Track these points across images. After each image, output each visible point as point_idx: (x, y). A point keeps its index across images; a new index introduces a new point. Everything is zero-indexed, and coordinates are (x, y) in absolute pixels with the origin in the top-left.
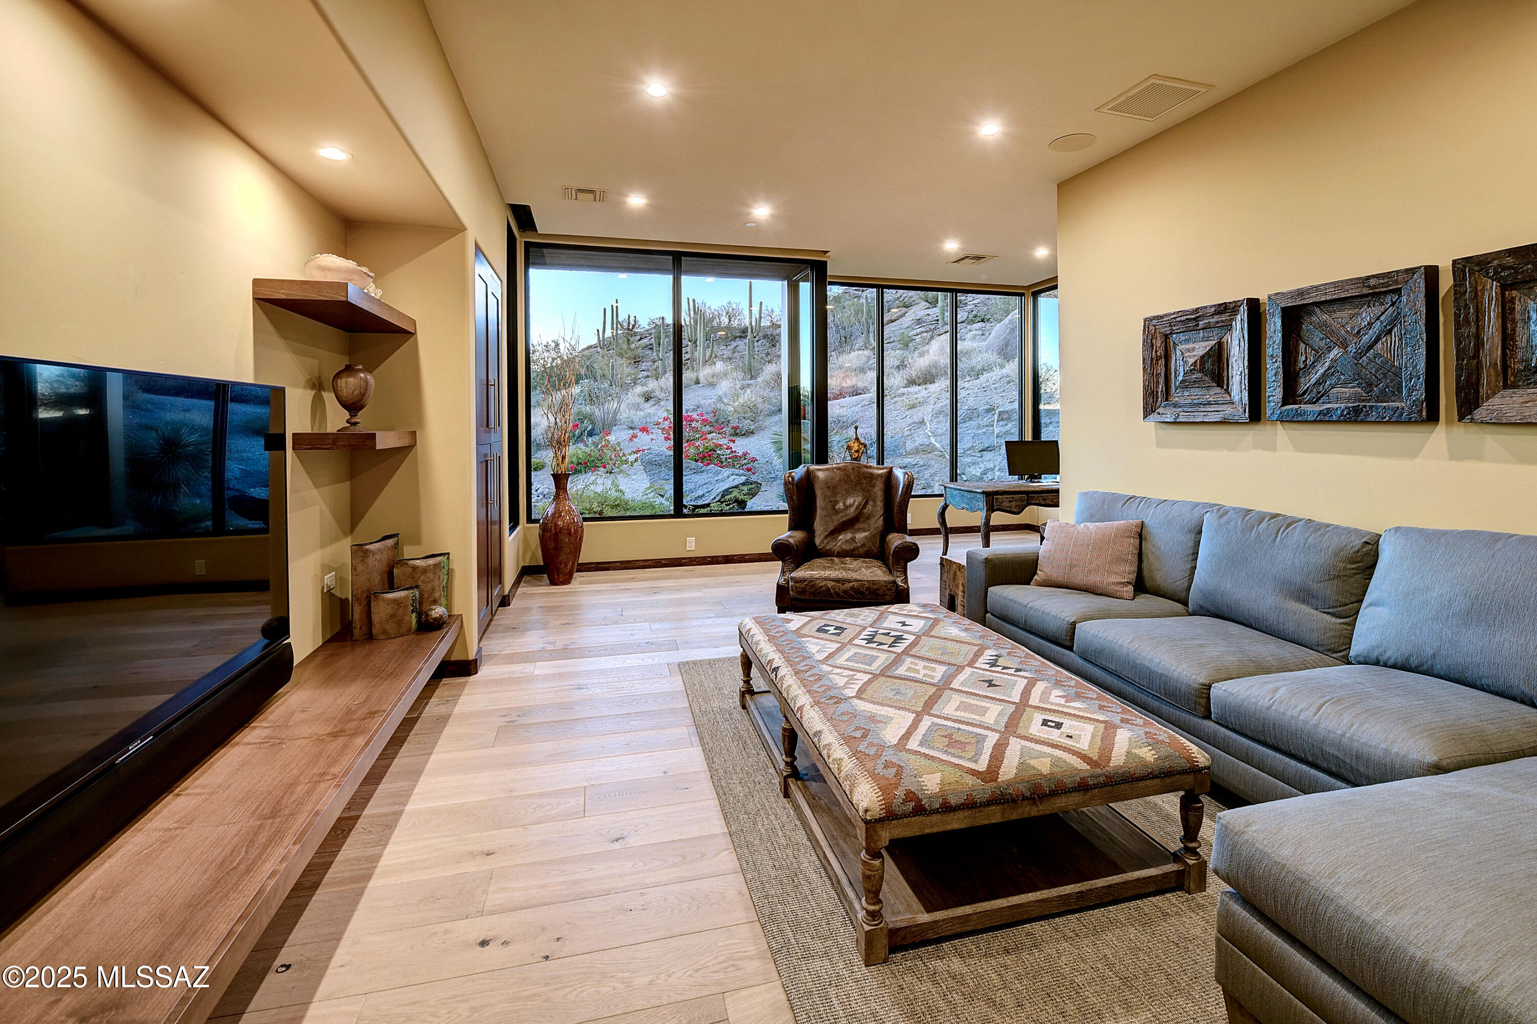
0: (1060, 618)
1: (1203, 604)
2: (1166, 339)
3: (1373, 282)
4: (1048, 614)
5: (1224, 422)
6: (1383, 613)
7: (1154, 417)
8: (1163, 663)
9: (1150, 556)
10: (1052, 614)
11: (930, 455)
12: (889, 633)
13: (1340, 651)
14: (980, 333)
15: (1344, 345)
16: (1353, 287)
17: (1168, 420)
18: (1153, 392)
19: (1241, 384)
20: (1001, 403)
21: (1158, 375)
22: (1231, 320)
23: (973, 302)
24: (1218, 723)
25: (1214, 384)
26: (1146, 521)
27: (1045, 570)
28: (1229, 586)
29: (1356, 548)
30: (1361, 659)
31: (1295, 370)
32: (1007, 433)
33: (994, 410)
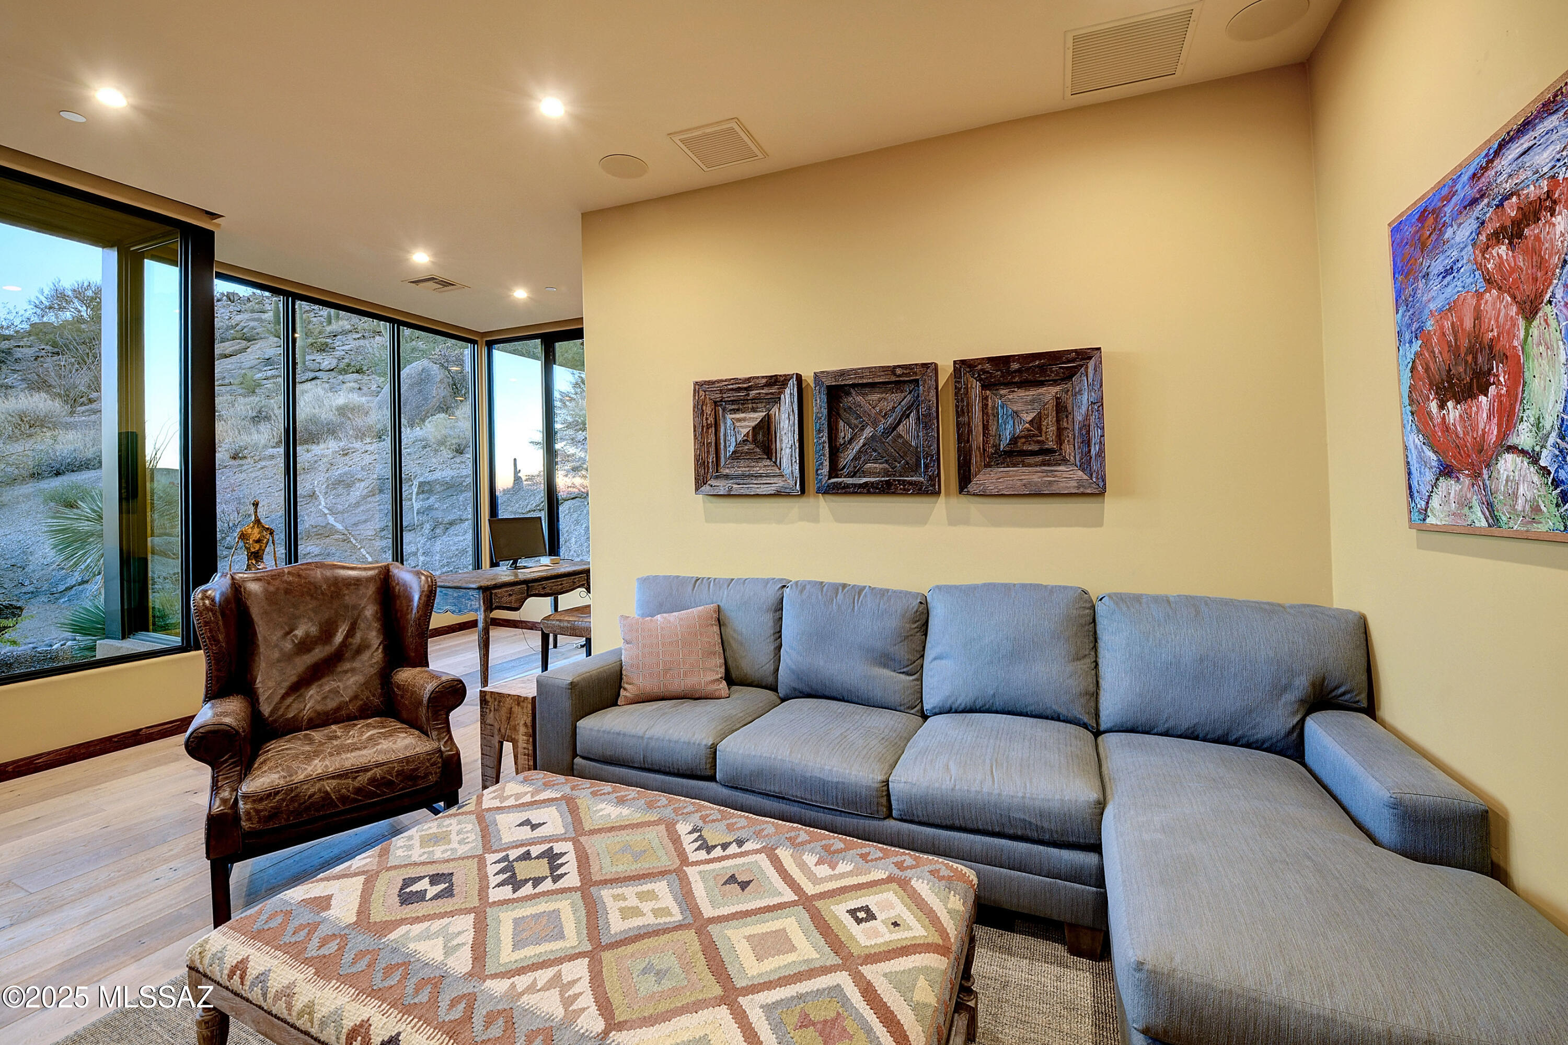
0: (694, 744)
1: (797, 687)
2: (715, 406)
3: (899, 371)
4: (676, 742)
5: (778, 494)
6: (947, 665)
7: (706, 488)
8: (835, 769)
9: (732, 641)
10: (682, 740)
11: (327, 540)
12: (528, 853)
13: (916, 706)
14: (356, 386)
15: (875, 424)
16: (883, 373)
17: (721, 493)
18: (704, 462)
19: (791, 456)
20: (419, 472)
21: (709, 444)
22: (780, 393)
23: (343, 348)
24: (902, 820)
25: (766, 457)
26: (722, 605)
27: (636, 682)
28: (822, 663)
29: (915, 609)
30: (937, 710)
31: (836, 445)
32: (430, 508)
33: (410, 480)
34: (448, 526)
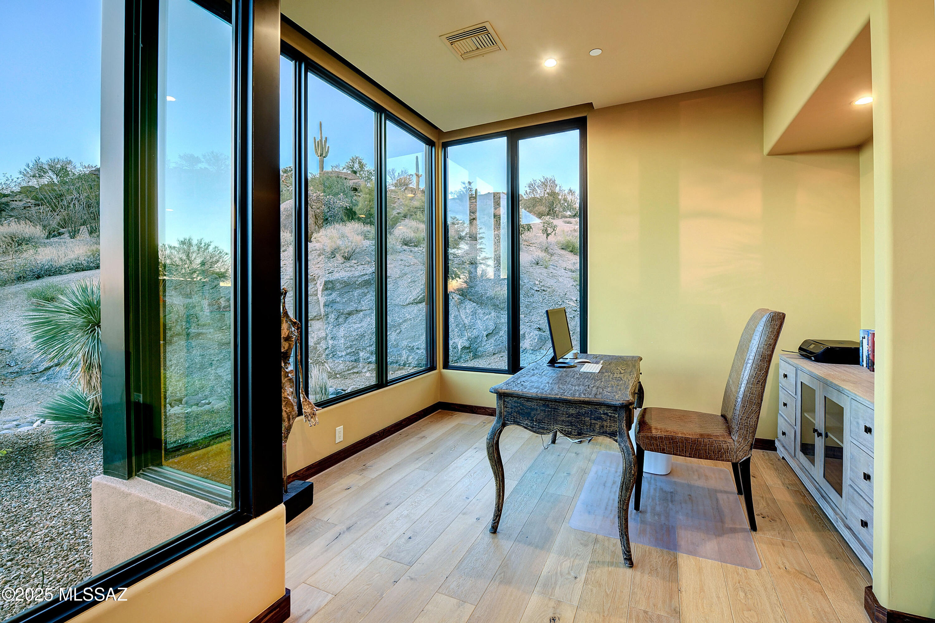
32: (333, 302)
33: (314, 280)
34: (347, 316)
